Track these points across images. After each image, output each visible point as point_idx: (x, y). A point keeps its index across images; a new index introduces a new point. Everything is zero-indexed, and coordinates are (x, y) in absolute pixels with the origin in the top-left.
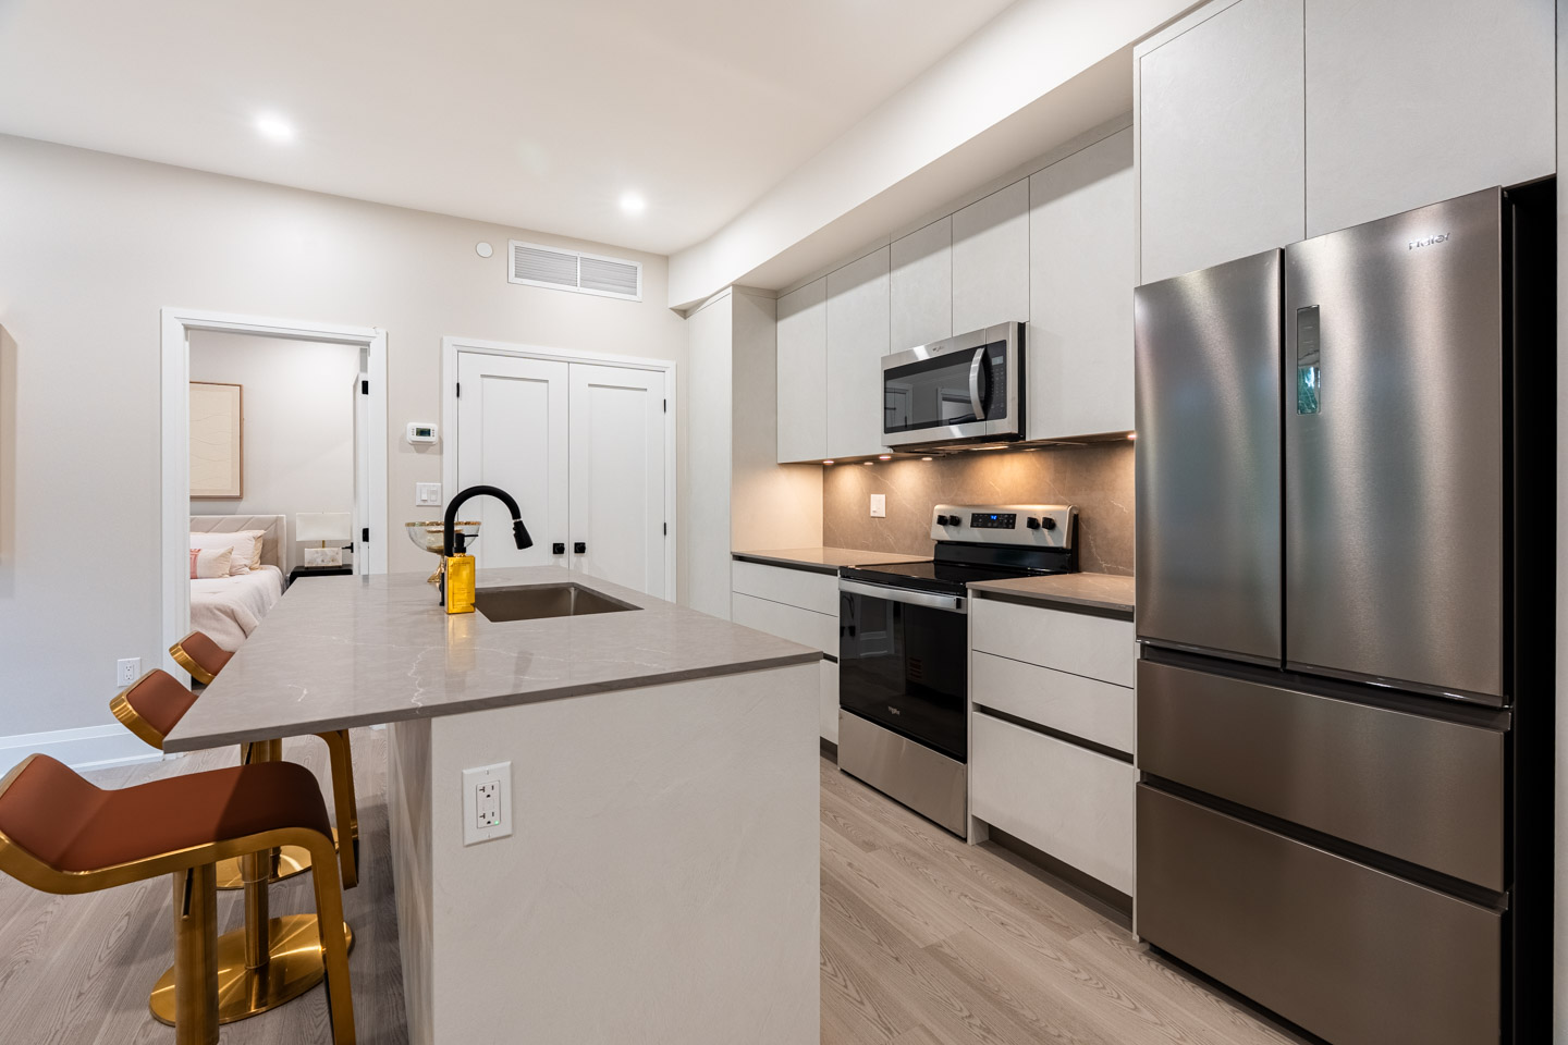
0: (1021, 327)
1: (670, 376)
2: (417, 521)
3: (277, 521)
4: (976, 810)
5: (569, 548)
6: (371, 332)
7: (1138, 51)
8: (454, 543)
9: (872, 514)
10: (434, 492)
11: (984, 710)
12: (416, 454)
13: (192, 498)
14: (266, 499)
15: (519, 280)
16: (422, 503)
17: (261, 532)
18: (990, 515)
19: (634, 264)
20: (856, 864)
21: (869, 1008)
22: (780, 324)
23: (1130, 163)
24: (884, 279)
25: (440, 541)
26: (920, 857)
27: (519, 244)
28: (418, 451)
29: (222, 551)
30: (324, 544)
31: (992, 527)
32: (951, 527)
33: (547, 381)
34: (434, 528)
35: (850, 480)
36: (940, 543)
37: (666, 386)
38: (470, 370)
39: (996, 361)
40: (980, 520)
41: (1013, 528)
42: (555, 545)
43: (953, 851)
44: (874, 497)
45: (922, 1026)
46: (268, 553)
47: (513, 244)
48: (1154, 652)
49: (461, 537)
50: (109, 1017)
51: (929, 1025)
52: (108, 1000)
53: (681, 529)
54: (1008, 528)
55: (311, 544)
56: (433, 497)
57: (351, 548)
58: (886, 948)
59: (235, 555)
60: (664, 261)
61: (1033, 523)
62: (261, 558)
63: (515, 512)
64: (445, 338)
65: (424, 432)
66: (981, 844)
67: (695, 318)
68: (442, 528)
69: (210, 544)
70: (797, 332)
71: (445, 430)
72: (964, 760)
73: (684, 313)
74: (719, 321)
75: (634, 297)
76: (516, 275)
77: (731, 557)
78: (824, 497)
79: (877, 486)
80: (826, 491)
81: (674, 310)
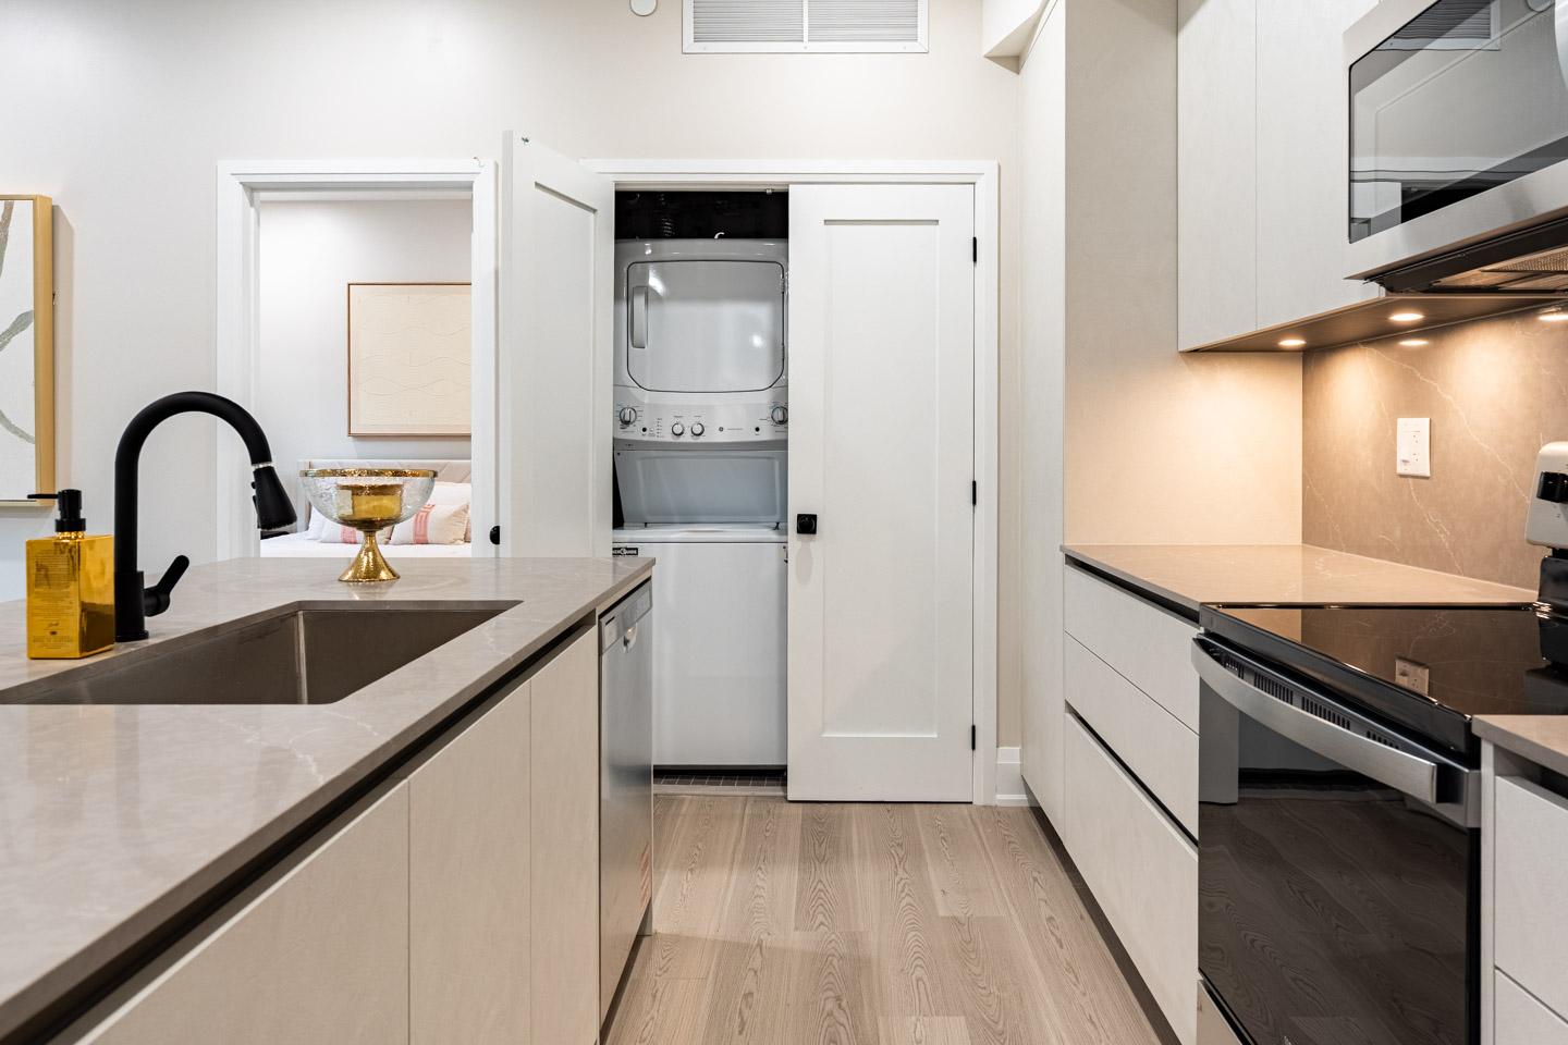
6: (472, 166)
9: (1401, 469)
15: (700, 47)
22: (1182, 37)
44: (1405, 424)
53: (1003, 494)
63: (258, 446)
73: (1016, 60)
75: (910, 46)
76: (697, 40)
77: (1061, 557)
78: (1305, 428)
79: (1413, 395)
80: (1307, 412)
81: (994, 58)
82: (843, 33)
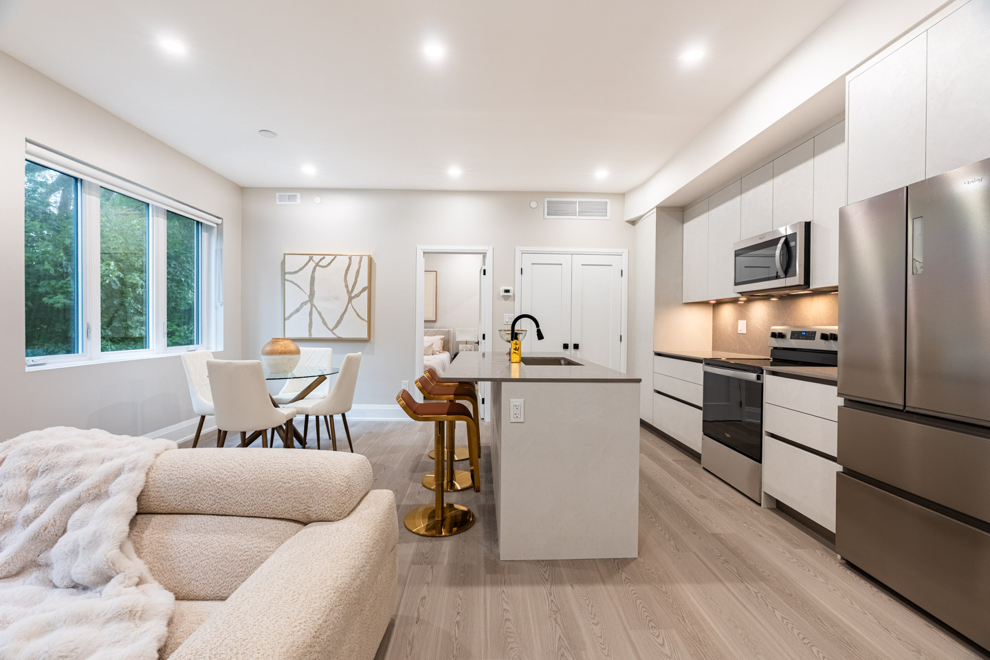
0: (808, 226)
1: (625, 257)
2: (502, 329)
3: (449, 331)
4: (765, 489)
5: (571, 347)
6: (487, 248)
7: (848, 78)
8: (514, 336)
9: (739, 332)
10: (508, 316)
11: (773, 436)
12: (503, 301)
13: (425, 321)
14: (445, 322)
15: (549, 217)
16: (504, 323)
17: (443, 337)
18: (801, 332)
19: (606, 200)
20: (691, 501)
21: (672, 543)
22: (685, 225)
23: (843, 141)
24: (738, 199)
25: (509, 337)
26: (729, 505)
27: (549, 199)
28: (504, 299)
29: (429, 344)
30: (466, 343)
31: (802, 339)
32: (780, 339)
33: (562, 264)
34: (508, 332)
35: (727, 312)
36: (775, 348)
37: (623, 263)
38: (527, 261)
39: (792, 244)
40: (796, 335)
41: (814, 339)
42: (564, 345)
43: (749, 507)
44: (740, 322)
45: (695, 553)
46: (445, 347)
48: (852, 403)
49: (517, 334)
50: (412, 483)
51: (698, 553)
52: (411, 479)
53: (630, 339)
54: (811, 339)
55: (461, 343)
56: (509, 319)
57: (478, 343)
58: (691, 528)
59: (434, 346)
60: (623, 196)
61: (824, 337)
62: (443, 348)
63: (537, 325)
64: (517, 248)
65: (507, 291)
66: (771, 509)
67: (638, 225)
68: (510, 332)
69: (428, 340)
70: (694, 229)
71: (516, 290)
72: (760, 461)
73: (633, 222)
74: (649, 227)
75: (606, 218)
76: (548, 215)
77: (653, 353)
78: (713, 322)
79: (742, 315)
80: (714, 318)
81: (628, 222)
82: (587, 214)
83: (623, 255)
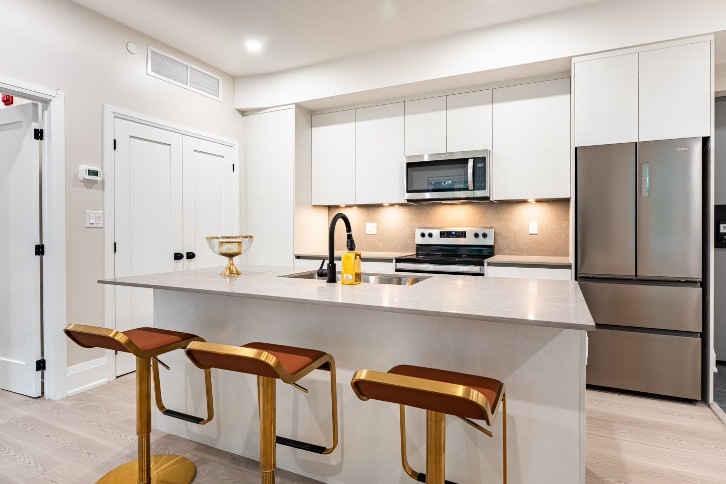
1: (236, 150)
5: (184, 256)
6: (53, 93)
7: (574, 60)
9: (368, 233)
10: (99, 218)
12: (86, 189)
15: (154, 74)
16: (90, 226)
18: (451, 232)
19: (218, 78)
22: (313, 129)
24: (401, 118)
27: (154, 49)
28: (87, 187)
31: (452, 237)
32: (428, 238)
33: (170, 145)
37: (233, 156)
38: (122, 131)
39: (479, 165)
40: (447, 235)
41: (463, 237)
42: (176, 254)
44: (369, 224)
47: (151, 48)
54: (460, 237)
56: (98, 221)
60: (234, 79)
61: (476, 235)
64: (106, 106)
65: (94, 173)
71: (106, 173)
73: (243, 113)
75: (218, 98)
76: (152, 70)
79: (370, 219)
81: (238, 110)
82: (199, 86)
83: (235, 146)
